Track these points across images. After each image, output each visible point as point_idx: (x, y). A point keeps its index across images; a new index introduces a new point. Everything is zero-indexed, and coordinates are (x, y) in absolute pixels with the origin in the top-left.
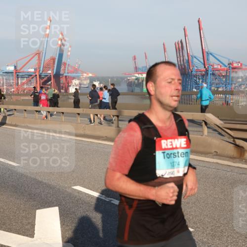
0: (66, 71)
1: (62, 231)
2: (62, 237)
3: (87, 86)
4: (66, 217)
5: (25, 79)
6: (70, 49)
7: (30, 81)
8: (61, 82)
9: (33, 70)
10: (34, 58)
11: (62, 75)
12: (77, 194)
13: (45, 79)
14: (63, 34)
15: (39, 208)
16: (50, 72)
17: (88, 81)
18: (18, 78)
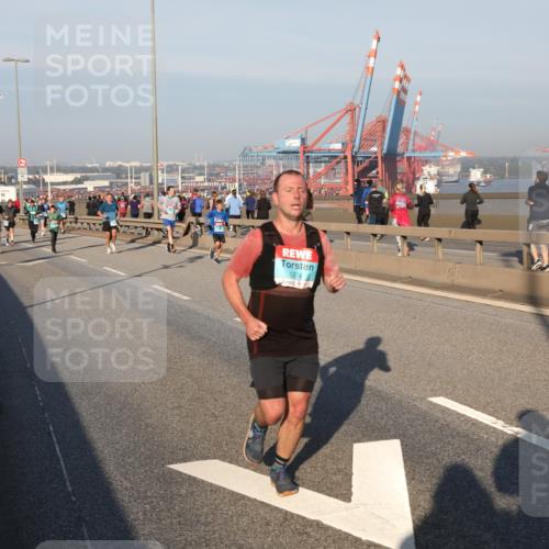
0: (410, 147)
1: (410, 494)
2: (411, 505)
3: (455, 179)
4: (417, 463)
5: (323, 165)
6: (419, 98)
7: (333, 169)
8: (399, 171)
9: (338, 146)
10: (343, 120)
11: (400, 155)
12: (440, 415)
13: (364, 165)
14: (406, 66)
15: (359, 441)
16: (374, 149)
17: (458, 169)
18: (308, 163)
